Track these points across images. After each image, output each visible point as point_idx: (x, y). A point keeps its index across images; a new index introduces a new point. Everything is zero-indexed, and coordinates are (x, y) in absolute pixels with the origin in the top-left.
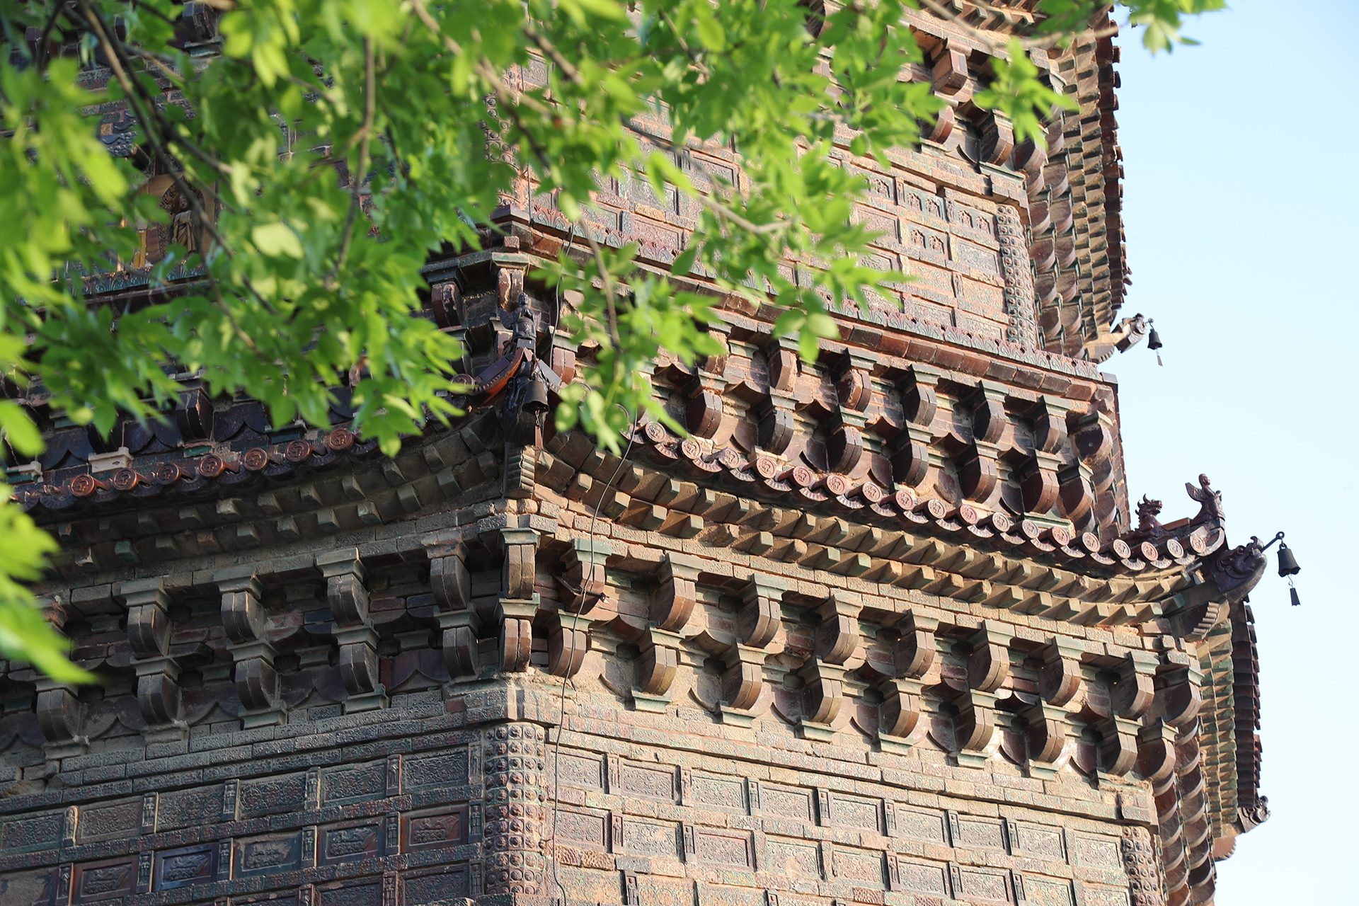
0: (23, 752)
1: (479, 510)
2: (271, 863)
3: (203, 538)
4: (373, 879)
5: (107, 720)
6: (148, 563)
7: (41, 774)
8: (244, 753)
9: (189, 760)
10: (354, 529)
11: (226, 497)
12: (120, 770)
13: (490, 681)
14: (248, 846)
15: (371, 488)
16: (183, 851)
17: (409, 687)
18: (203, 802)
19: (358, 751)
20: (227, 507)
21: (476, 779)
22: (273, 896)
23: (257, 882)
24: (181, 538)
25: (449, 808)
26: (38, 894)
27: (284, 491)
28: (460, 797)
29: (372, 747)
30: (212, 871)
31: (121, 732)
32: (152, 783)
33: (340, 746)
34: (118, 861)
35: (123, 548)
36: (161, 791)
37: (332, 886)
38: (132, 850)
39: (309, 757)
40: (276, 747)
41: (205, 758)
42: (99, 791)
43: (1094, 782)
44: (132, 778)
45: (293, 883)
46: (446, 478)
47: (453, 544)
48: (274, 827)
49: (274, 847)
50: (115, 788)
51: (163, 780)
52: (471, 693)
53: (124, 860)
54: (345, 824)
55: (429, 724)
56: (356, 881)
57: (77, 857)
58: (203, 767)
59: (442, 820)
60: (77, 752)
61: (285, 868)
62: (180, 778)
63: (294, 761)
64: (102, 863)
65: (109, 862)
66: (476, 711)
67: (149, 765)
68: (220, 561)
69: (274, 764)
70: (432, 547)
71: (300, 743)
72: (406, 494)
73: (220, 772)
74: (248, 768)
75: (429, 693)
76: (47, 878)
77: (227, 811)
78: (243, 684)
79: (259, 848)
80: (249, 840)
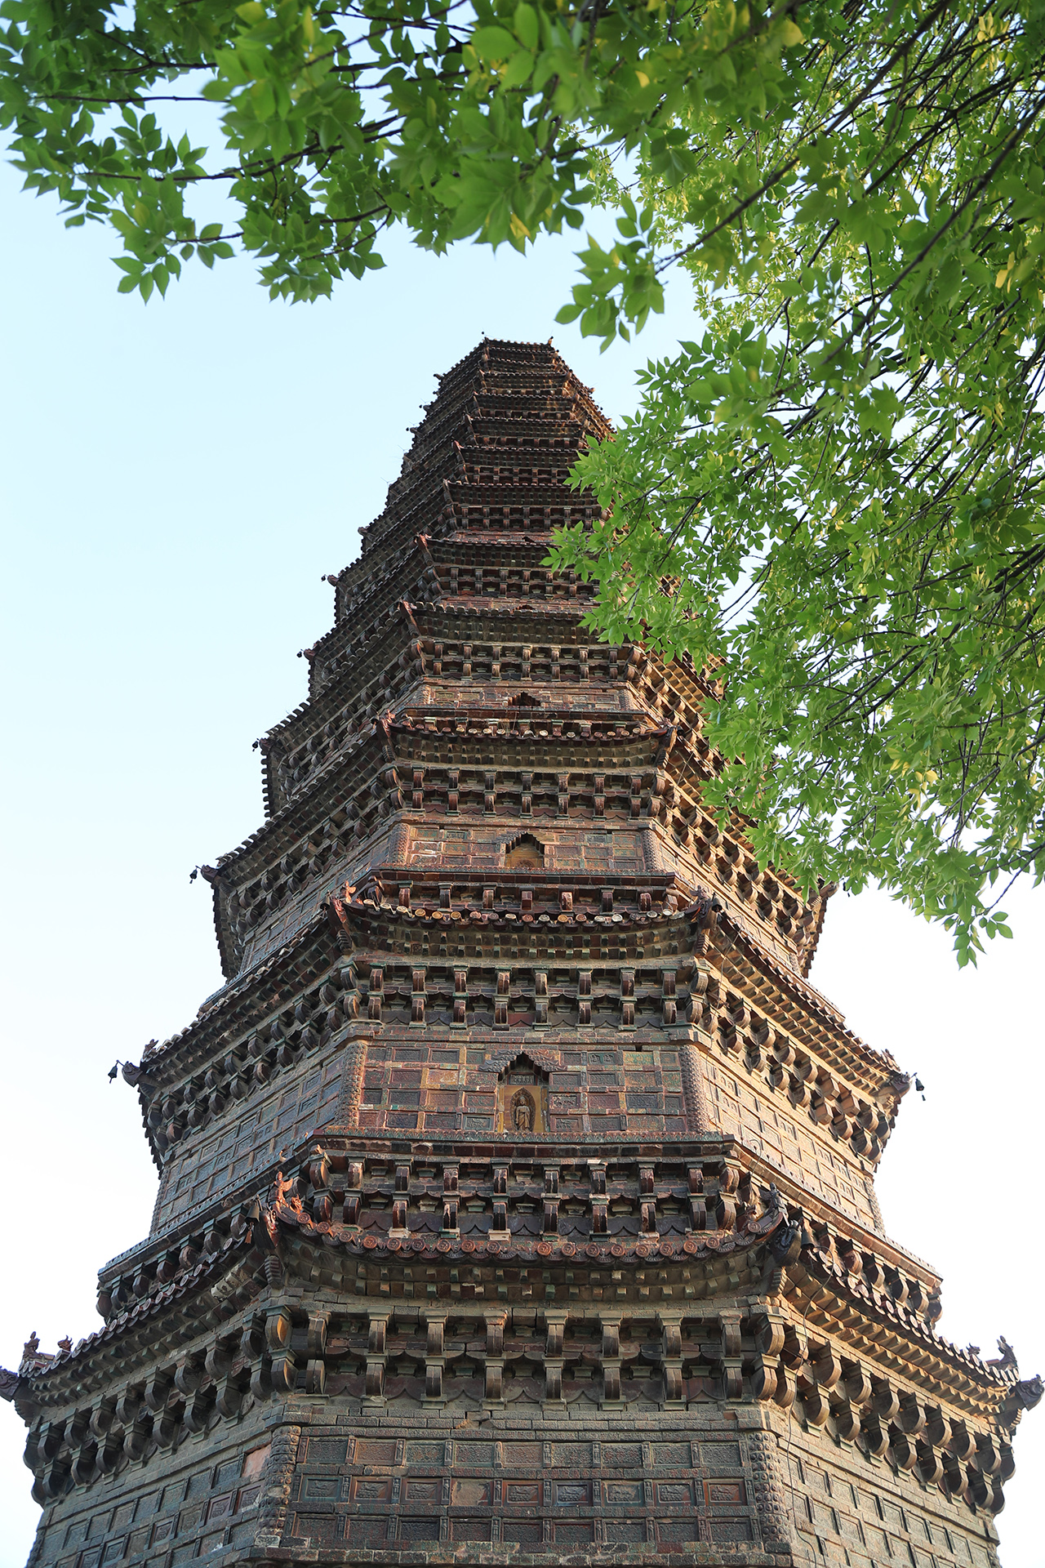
0: (467, 1402)
1: (751, 1300)
2: (625, 1499)
3: (598, 1291)
4: (692, 1520)
5: (518, 1391)
6: (560, 1300)
7: (478, 1418)
8: (603, 1425)
9: (571, 1425)
10: (680, 1299)
11: (618, 1269)
12: (527, 1424)
13: (750, 1403)
14: (609, 1486)
15: (695, 1277)
16: (569, 1483)
17: (697, 1400)
18: (579, 1453)
19: (672, 1436)
20: (617, 1275)
21: (746, 1464)
22: (629, 1522)
23: (620, 1512)
24: (583, 1289)
25: (732, 1480)
26: (481, 1496)
27: (650, 1271)
28: (738, 1475)
29: (681, 1434)
30: (590, 1499)
31: (525, 1400)
32: (547, 1436)
33: (661, 1431)
34: (529, 1483)
35: (551, 1289)
36: (554, 1441)
37: (665, 1521)
38: (539, 1477)
39: (642, 1434)
40: (624, 1425)
41: (580, 1425)
42: (515, 1435)
43: (974, 1512)
44: (535, 1430)
45: (642, 1515)
46: (734, 1279)
47: (737, 1317)
48: (627, 1476)
49: (626, 1489)
50: (525, 1435)
51: (555, 1435)
52: (740, 1410)
53: (533, 1482)
54: (669, 1481)
55: (714, 1425)
56: (680, 1520)
57: (505, 1475)
58: (578, 1431)
59: (728, 1487)
60: (502, 1408)
61: (635, 1505)
62: (564, 1436)
63: (635, 1436)
64: (519, 1482)
65: (524, 1482)
66: (744, 1421)
67: (547, 1424)
68: (600, 1306)
69: (622, 1436)
70: (726, 1317)
71: (639, 1424)
72: (713, 1284)
73: (589, 1436)
74: (606, 1436)
75: (710, 1405)
76: (486, 1486)
77: (596, 1461)
78: (609, 1383)
79: (617, 1488)
80: (610, 1482)
